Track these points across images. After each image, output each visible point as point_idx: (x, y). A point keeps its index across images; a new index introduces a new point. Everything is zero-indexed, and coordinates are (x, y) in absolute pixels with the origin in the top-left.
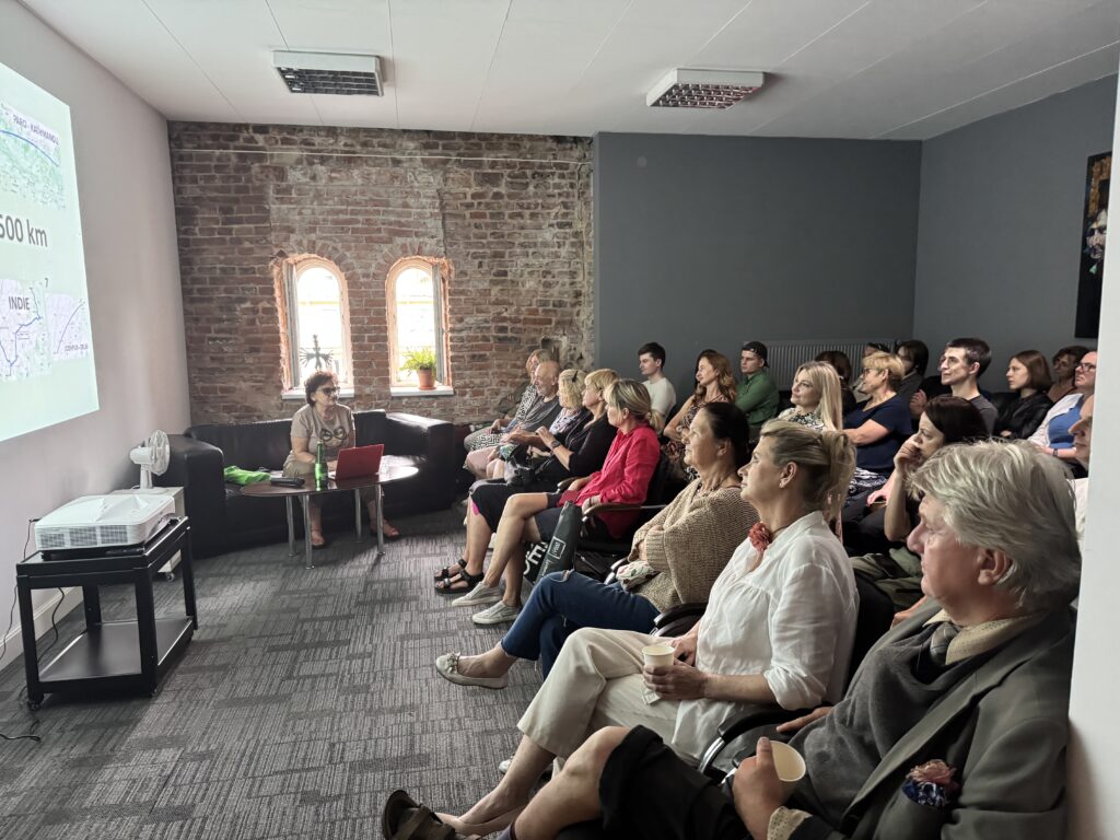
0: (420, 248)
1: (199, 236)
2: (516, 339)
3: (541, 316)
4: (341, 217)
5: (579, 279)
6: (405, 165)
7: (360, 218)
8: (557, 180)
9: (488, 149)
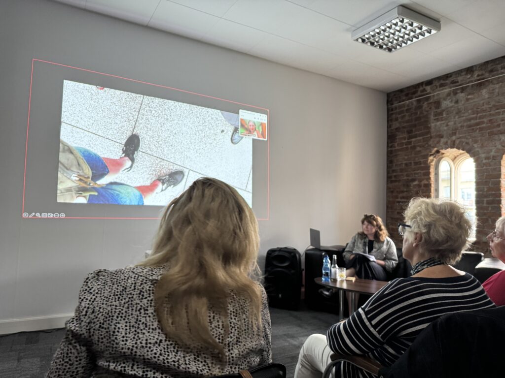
4: (473, 122)
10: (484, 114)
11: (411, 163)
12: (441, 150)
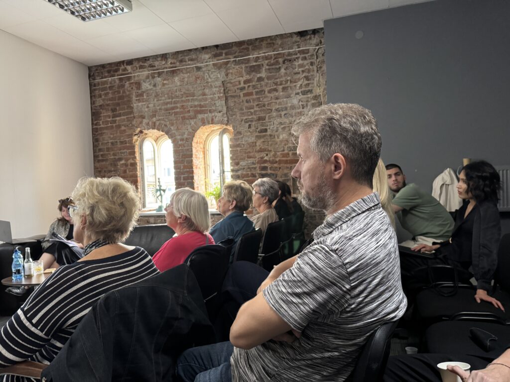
0: (212, 120)
1: (102, 126)
2: (273, 174)
3: (291, 157)
4: (169, 106)
6: (203, 69)
7: (178, 105)
9: (253, 50)
10: (178, 100)
11: (117, 142)
12: (143, 131)
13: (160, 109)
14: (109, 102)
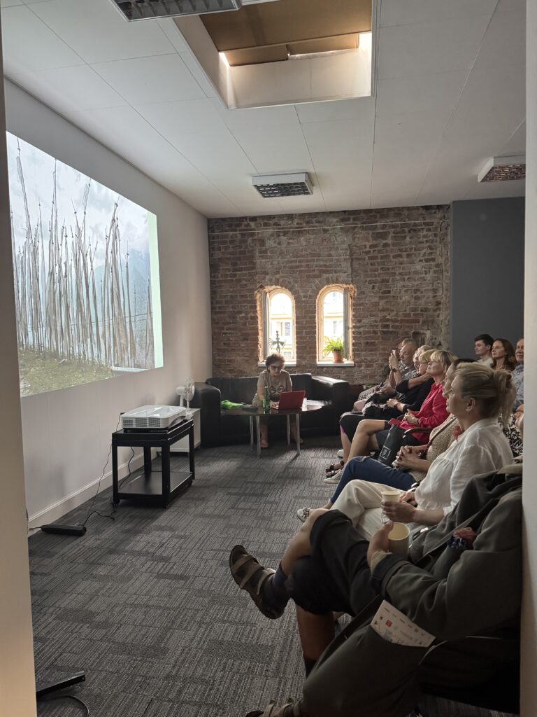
0: (337, 279)
1: (220, 279)
2: (395, 332)
3: (412, 317)
4: (294, 264)
5: (440, 293)
6: (330, 232)
7: (303, 264)
8: (425, 233)
9: (381, 218)
10: (303, 259)
11: (237, 295)
12: (265, 286)
13: (284, 267)
14: (228, 256)
